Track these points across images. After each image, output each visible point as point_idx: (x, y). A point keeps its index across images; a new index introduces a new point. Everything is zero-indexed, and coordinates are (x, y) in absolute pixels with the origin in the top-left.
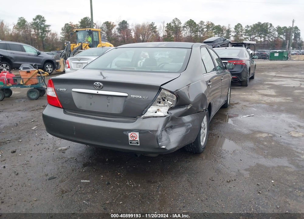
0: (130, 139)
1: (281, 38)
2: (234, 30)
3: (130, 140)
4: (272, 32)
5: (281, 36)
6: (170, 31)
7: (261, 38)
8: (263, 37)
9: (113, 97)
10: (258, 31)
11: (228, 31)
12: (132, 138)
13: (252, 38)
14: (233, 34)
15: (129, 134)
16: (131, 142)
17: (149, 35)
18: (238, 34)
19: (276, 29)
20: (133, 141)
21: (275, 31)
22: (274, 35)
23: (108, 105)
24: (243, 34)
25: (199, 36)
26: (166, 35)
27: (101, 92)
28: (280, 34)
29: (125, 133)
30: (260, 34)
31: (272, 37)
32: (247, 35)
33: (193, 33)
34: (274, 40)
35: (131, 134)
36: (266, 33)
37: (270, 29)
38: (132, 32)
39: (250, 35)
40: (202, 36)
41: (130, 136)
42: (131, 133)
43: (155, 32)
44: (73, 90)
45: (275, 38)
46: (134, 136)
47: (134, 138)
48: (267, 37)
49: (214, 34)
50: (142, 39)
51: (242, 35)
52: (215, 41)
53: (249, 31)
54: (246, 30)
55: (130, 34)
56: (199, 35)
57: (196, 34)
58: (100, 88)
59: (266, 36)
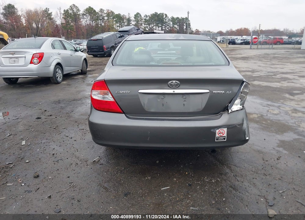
0: (217, 135)
1: (175, 27)
2: (134, 19)
3: (217, 137)
4: (167, 22)
5: (175, 26)
6: (69, 19)
7: (159, 27)
8: (161, 27)
9: (190, 95)
10: (155, 20)
11: (129, 20)
12: (220, 135)
13: (151, 27)
14: (133, 23)
15: (217, 131)
16: (218, 139)
17: (44, 22)
18: (138, 23)
19: (170, 19)
20: (220, 137)
21: (170, 21)
22: (170, 25)
23: (184, 104)
24: (143, 23)
25: (101, 25)
26: (64, 22)
27: (177, 91)
28: (174, 24)
29: (212, 130)
30: (158, 24)
31: (168, 27)
32: (146, 25)
33: (94, 22)
34: (170, 29)
35: (219, 131)
36: (162, 22)
37: (166, 20)
38: (22, 19)
39: (149, 25)
40: (103, 24)
41: (217, 133)
42: (220, 129)
43: (51, 19)
44: (140, 91)
45: (170, 27)
46: (221, 132)
47: (222, 135)
48: (163, 27)
49: (115, 22)
50: (35, 27)
51: (141, 24)
52: (130, 30)
53: (148, 20)
54: (145, 19)
55: (20, 21)
56: (99, 23)
57: (97, 22)
58: (177, 87)
59: (163, 25)
